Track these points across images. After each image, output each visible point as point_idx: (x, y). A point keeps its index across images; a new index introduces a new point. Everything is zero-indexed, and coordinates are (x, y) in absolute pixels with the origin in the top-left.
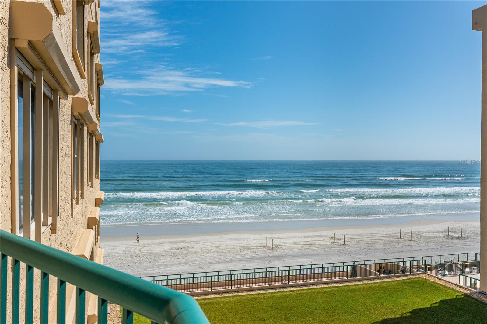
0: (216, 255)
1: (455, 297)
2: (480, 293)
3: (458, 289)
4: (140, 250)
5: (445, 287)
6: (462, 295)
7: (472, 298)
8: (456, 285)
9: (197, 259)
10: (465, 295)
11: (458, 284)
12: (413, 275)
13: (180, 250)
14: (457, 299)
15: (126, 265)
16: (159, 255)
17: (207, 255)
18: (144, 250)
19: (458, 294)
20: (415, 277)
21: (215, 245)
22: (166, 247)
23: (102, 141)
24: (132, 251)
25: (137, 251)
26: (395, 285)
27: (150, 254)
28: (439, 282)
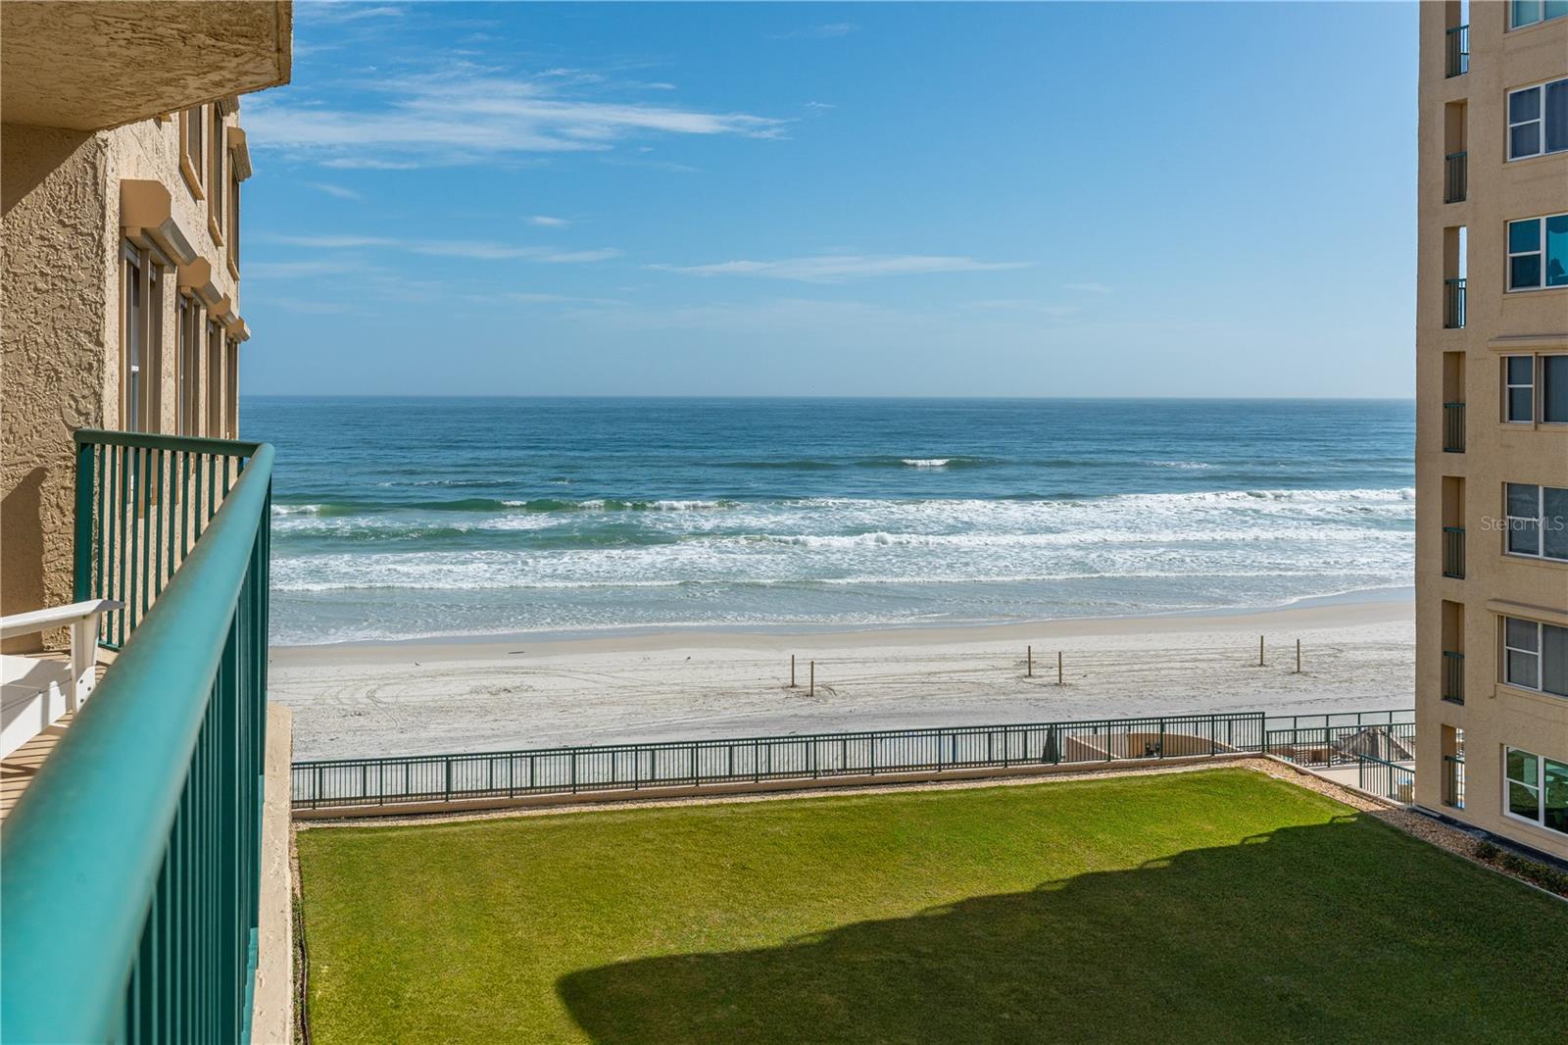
0: (620, 710)
1: (1327, 820)
2: (1413, 811)
3: (1350, 800)
4: (371, 695)
5: (1311, 794)
6: (1353, 816)
7: (1383, 824)
8: (1347, 789)
9: (557, 722)
10: (1363, 816)
11: (1355, 785)
12: (1219, 760)
13: (503, 695)
14: (1333, 826)
15: (324, 738)
16: (433, 710)
17: (591, 712)
18: (385, 695)
19: (1342, 812)
20: (1226, 765)
21: (621, 683)
22: (458, 687)
23: (246, 338)
24: (344, 696)
25: (361, 696)
26: (1155, 786)
27: (403, 708)
28: (1297, 780)
